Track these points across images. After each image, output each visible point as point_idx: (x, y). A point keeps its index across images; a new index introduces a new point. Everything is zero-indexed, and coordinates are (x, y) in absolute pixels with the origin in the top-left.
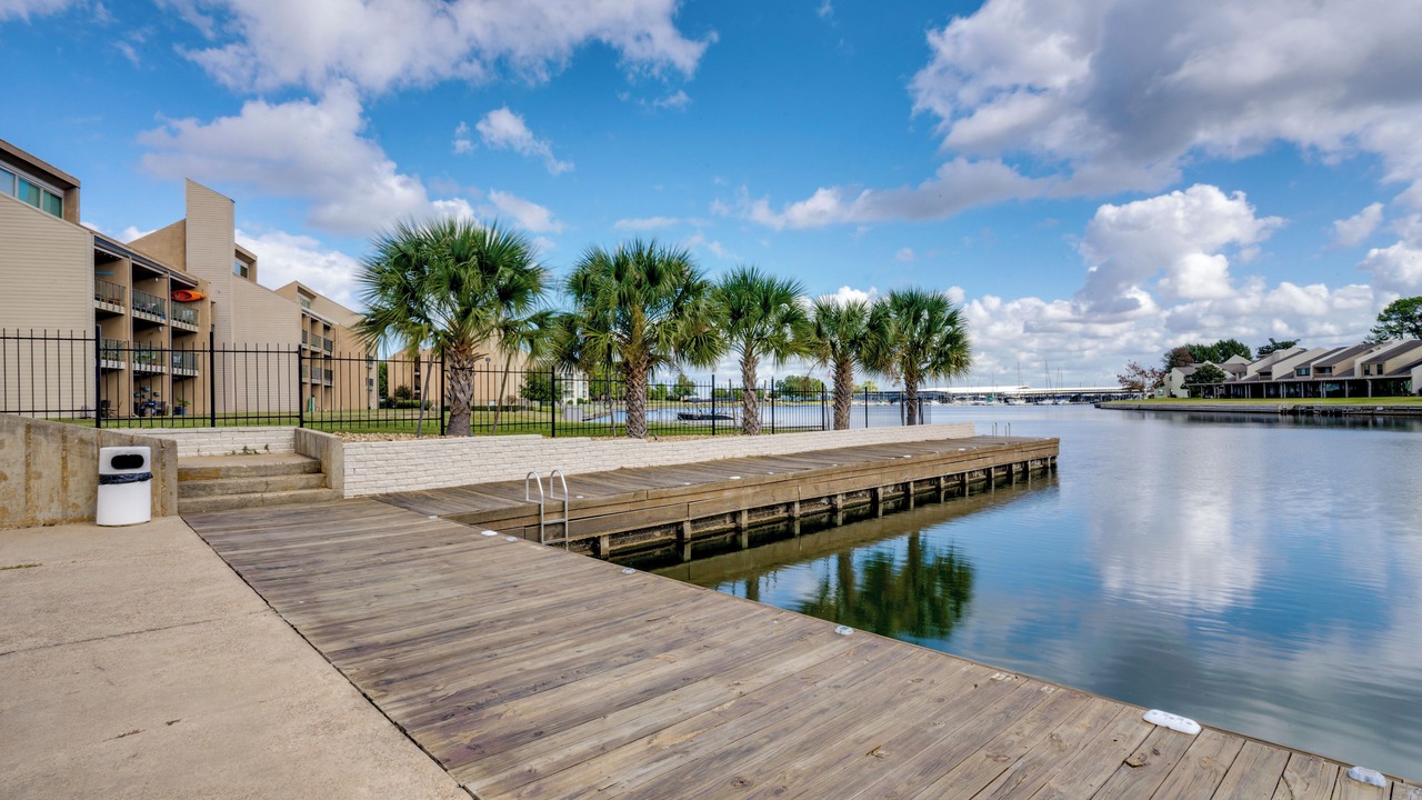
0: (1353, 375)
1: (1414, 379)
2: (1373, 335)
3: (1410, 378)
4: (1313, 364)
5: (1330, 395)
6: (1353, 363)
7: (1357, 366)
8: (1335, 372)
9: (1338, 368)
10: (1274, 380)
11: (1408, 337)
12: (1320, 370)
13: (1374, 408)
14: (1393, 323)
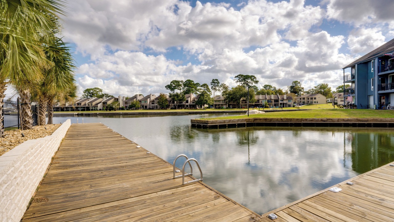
0: (86, 105)
1: (99, 107)
2: (82, 96)
3: (98, 107)
4: (77, 102)
5: (82, 110)
6: (86, 103)
7: (87, 103)
8: (82, 105)
9: (83, 104)
10: (66, 106)
11: (96, 98)
12: (78, 104)
13: (97, 113)
14: (86, 94)
